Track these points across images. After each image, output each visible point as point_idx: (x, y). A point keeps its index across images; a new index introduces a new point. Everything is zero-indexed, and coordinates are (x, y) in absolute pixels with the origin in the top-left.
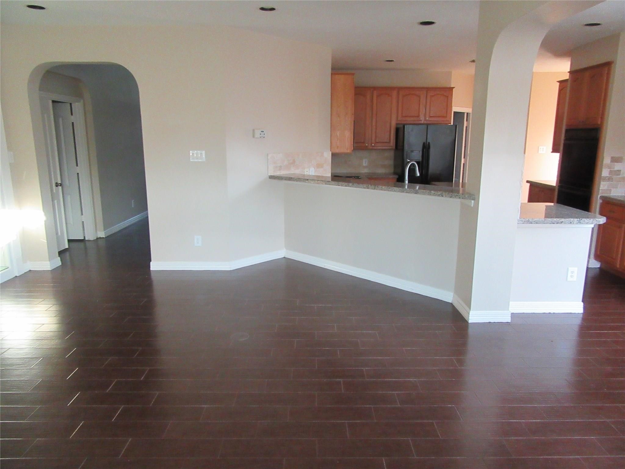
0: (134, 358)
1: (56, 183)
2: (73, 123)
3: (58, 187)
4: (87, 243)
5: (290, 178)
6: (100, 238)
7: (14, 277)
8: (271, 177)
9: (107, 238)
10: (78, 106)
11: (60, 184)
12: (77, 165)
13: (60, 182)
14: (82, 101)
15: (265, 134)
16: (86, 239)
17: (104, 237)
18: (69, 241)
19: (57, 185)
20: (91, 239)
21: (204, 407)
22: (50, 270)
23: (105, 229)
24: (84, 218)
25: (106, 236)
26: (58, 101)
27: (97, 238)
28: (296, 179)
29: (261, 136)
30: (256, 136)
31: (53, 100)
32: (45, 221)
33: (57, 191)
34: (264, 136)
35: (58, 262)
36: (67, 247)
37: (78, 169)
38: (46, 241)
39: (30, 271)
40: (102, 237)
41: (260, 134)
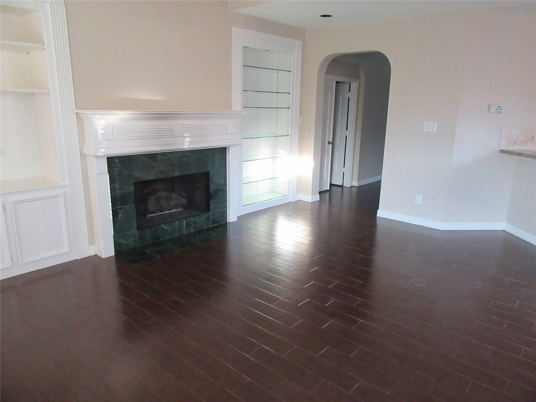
0: (332, 272)
1: (329, 142)
2: (349, 98)
3: (329, 145)
4: (344, 188)
5: (520, 153)
6: (354, 186)
7: (289, 202)
8: (502, 151)
9: (359, 187)
10: (354, 85)
11: (331, 142)
12: (347, 130)
13: (331, 141)
14: (358, 81)
15: (502, 109)
16: (344, 185)
17: (357, 186)
18: (331, 185)
19: (329, 143)
20: (347, 186)
21: (360, 321)
22: (311, 202)
23: (358, 180)
24: (344, 170)
25: (358, 186)
26: (341, 81)
27: (352, 187)
28: (525, 155)
29: (496, 111)
30: (491, 111)
31: (337, 81)
32: (313, 167)
33: (329, 147)
34: (500, 111)
35: (317, 198)
36: (328, 189)
37: (347, 133)
38: (312, 182)
39: (300, 200)
40: (355, 186)
41: (496, 109)
